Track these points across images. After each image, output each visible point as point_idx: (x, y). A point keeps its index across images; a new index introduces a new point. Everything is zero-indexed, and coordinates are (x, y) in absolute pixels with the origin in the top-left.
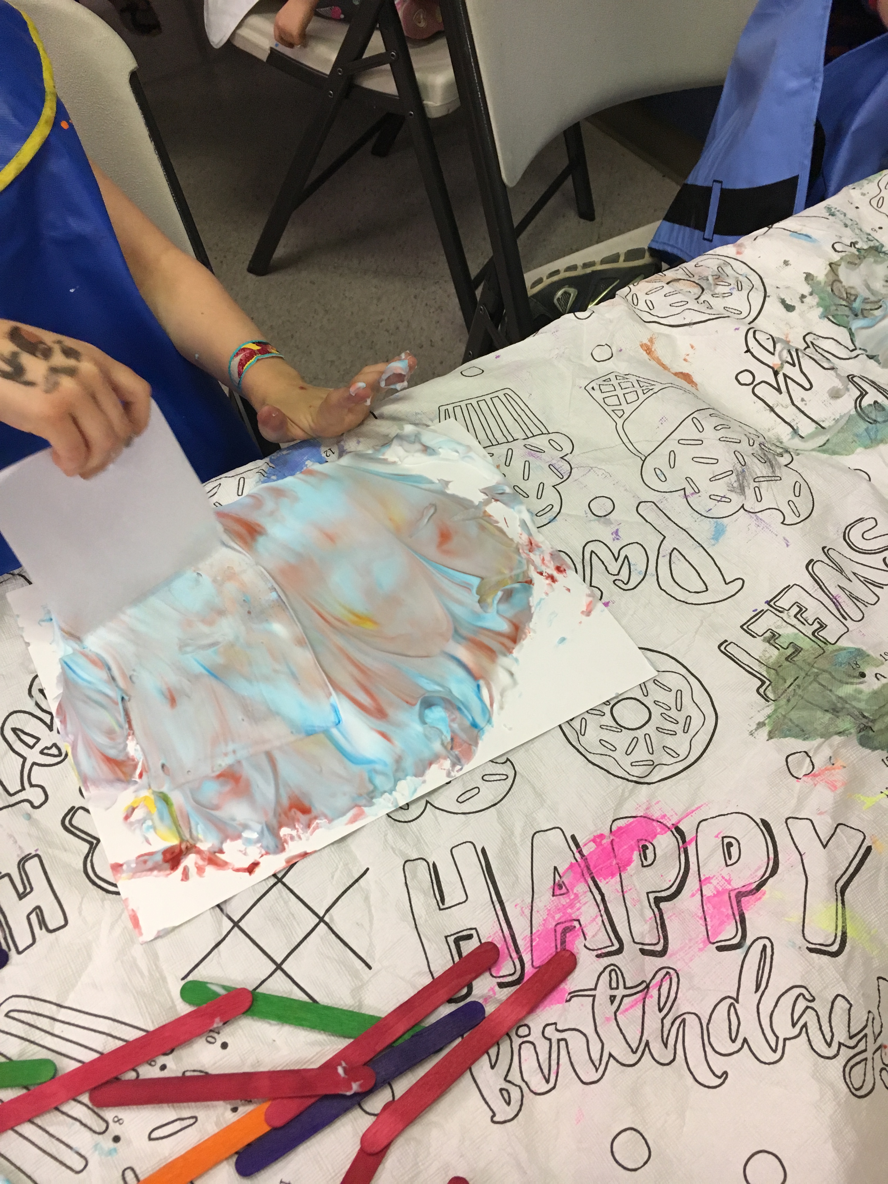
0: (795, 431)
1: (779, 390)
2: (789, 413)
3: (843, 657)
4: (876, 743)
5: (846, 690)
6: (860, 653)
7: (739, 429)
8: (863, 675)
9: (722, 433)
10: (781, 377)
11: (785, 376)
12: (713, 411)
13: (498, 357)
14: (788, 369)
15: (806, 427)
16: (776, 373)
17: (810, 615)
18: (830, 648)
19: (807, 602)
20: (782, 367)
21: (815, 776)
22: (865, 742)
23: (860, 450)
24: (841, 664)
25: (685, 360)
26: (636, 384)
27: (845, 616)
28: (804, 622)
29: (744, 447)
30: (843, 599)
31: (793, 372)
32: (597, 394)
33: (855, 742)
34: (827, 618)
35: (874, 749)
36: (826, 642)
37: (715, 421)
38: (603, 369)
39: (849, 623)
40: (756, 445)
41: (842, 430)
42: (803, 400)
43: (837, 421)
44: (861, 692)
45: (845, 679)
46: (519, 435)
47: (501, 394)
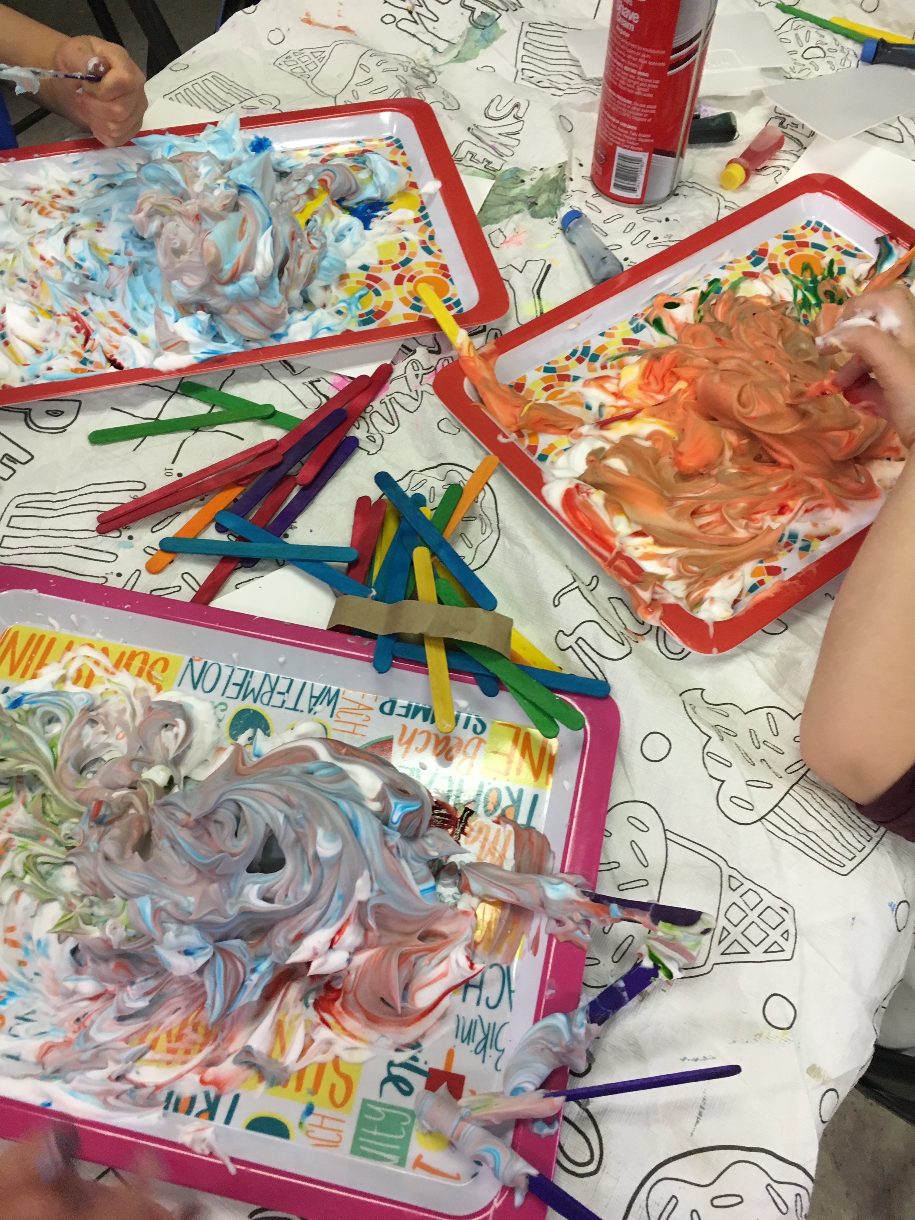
0: (435, 49)
1: (416, 22)
2: (428, 38)
3: (508, 175)
4: (542, 214)
5: (516, 191)
6: (517, 170)
7: (395, 61)
8: (523, 181)
9: (384, 66)
10: (414, 14)
11: (418, 14)
12: (372, 52)
13: (194, 52)
14: (418, 9)
15: (441, 46)
16: (410, 13)
17: (480, 157)
18: (498, 173)
19: (474, 149)
20: (413, 8)
21: (508, 242)
22: (534, 215)
23: (482, 51)
24: (507, 179)
25: (339, 16)
26: (311, 56)
27: (501, 155)
28: (478, 162)
29: (401, 72)
30: (497, 146)
31: (423, 11)
32: (284, 67)
33: (529, 217)
34: (490, 158)
35: (542, 217)
36: (495, 170)
37: (376, 59)
38: (282, 49)
39: (505, 158)
40: (409, 70)
41: (466, 41)
42: (434, 28)
43: (461, 37)
44: (524, 190)
45: (512, 186)
46: (234, 101)
47: (209, 77)
